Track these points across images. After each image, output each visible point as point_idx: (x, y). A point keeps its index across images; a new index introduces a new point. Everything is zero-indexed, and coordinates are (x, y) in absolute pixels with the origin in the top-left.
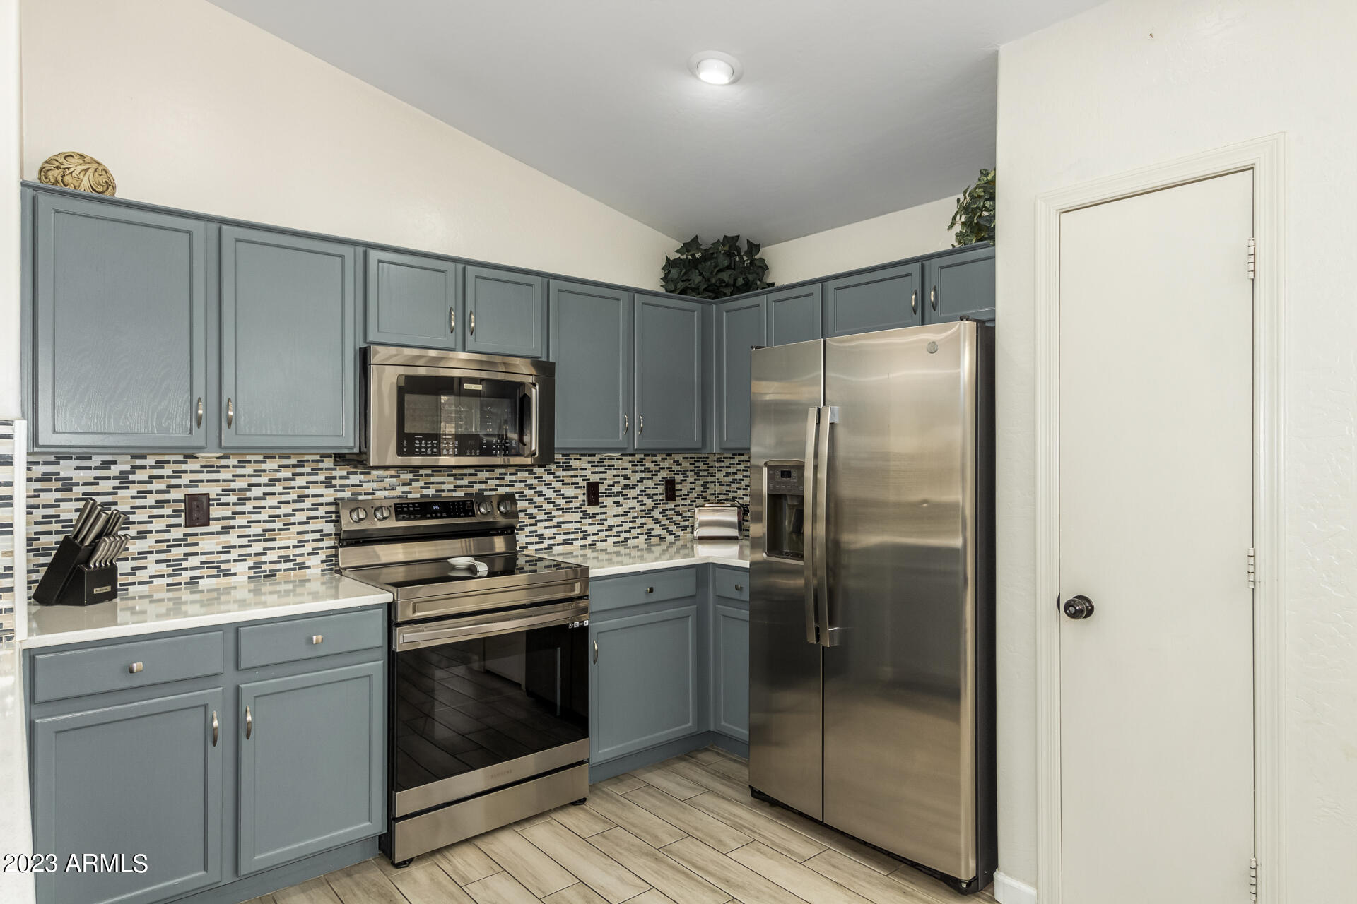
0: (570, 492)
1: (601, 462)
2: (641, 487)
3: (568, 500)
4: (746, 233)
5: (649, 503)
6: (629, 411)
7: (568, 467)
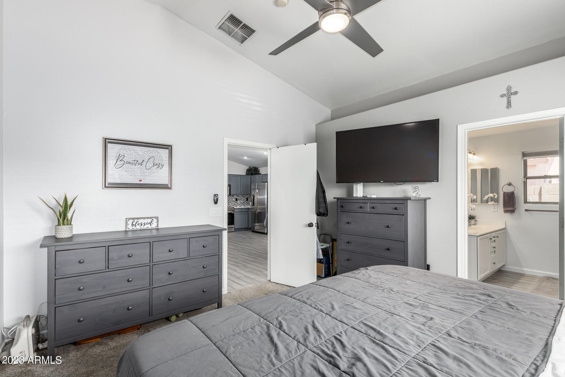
0: (233, 199)
1: (237, 196)
2: (243, 199)
3: (233, 200)
4: (256, 166)
5: (244, 201)
6: (240, 190)
7: (233, 196)
